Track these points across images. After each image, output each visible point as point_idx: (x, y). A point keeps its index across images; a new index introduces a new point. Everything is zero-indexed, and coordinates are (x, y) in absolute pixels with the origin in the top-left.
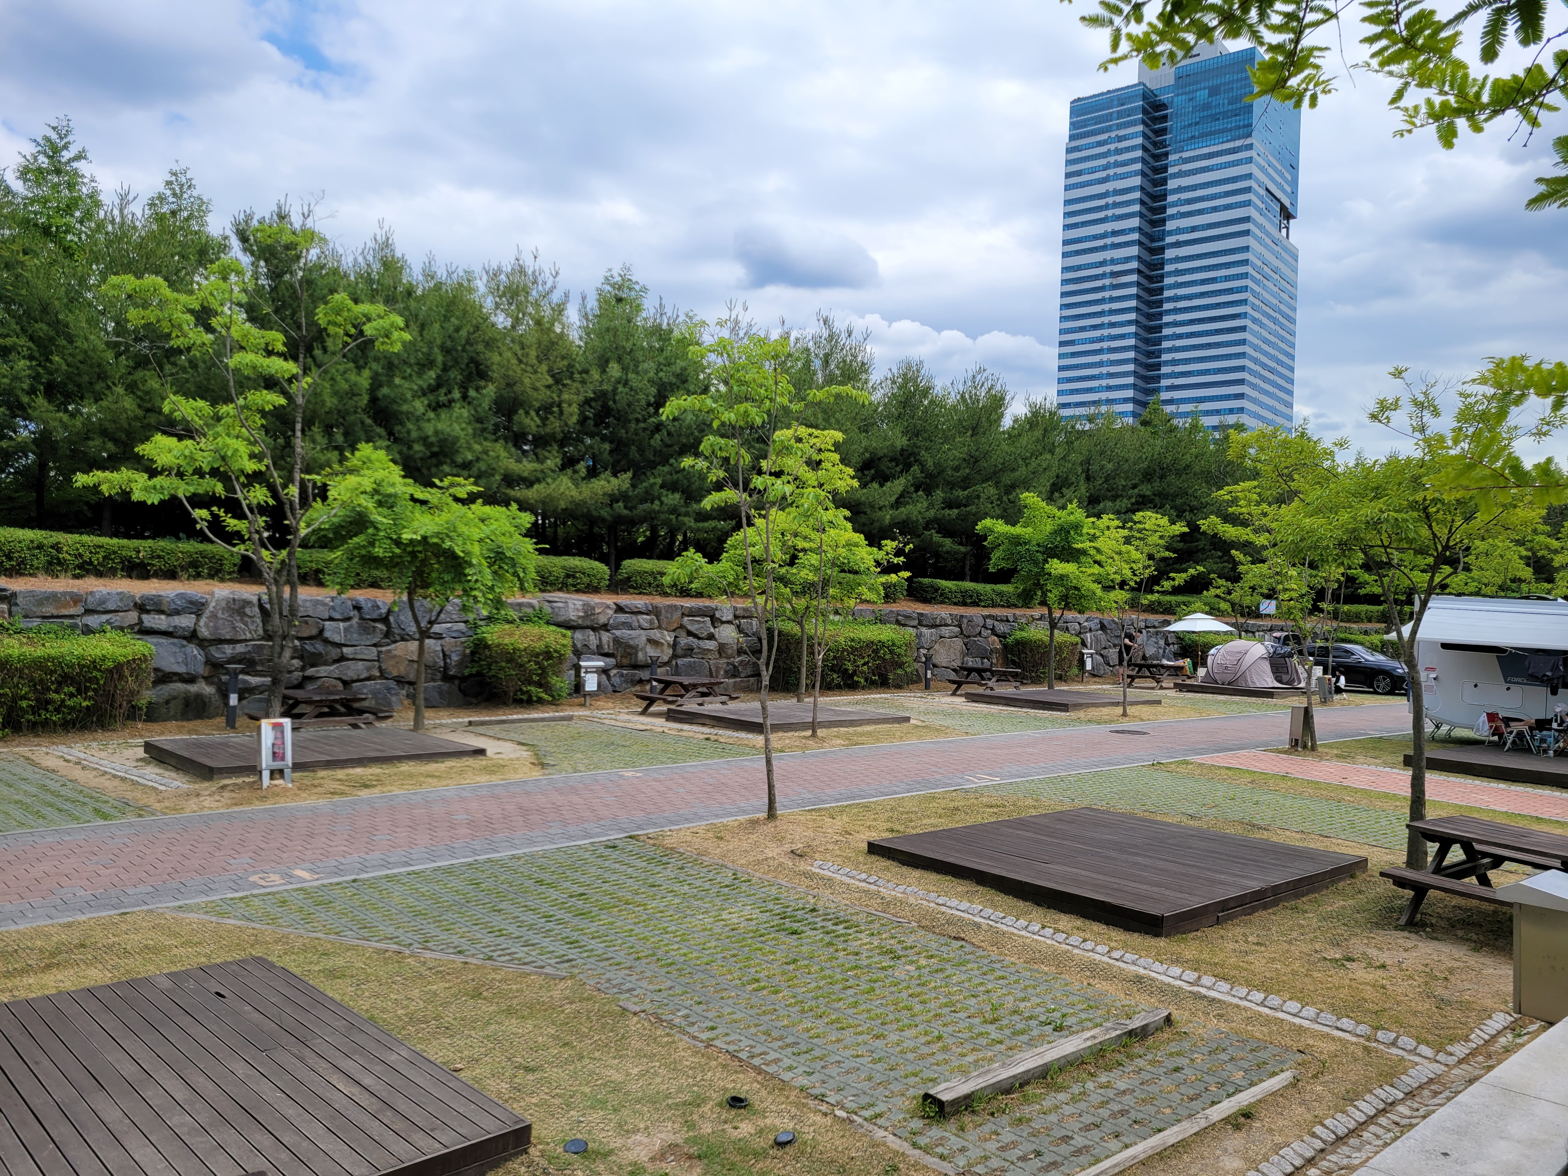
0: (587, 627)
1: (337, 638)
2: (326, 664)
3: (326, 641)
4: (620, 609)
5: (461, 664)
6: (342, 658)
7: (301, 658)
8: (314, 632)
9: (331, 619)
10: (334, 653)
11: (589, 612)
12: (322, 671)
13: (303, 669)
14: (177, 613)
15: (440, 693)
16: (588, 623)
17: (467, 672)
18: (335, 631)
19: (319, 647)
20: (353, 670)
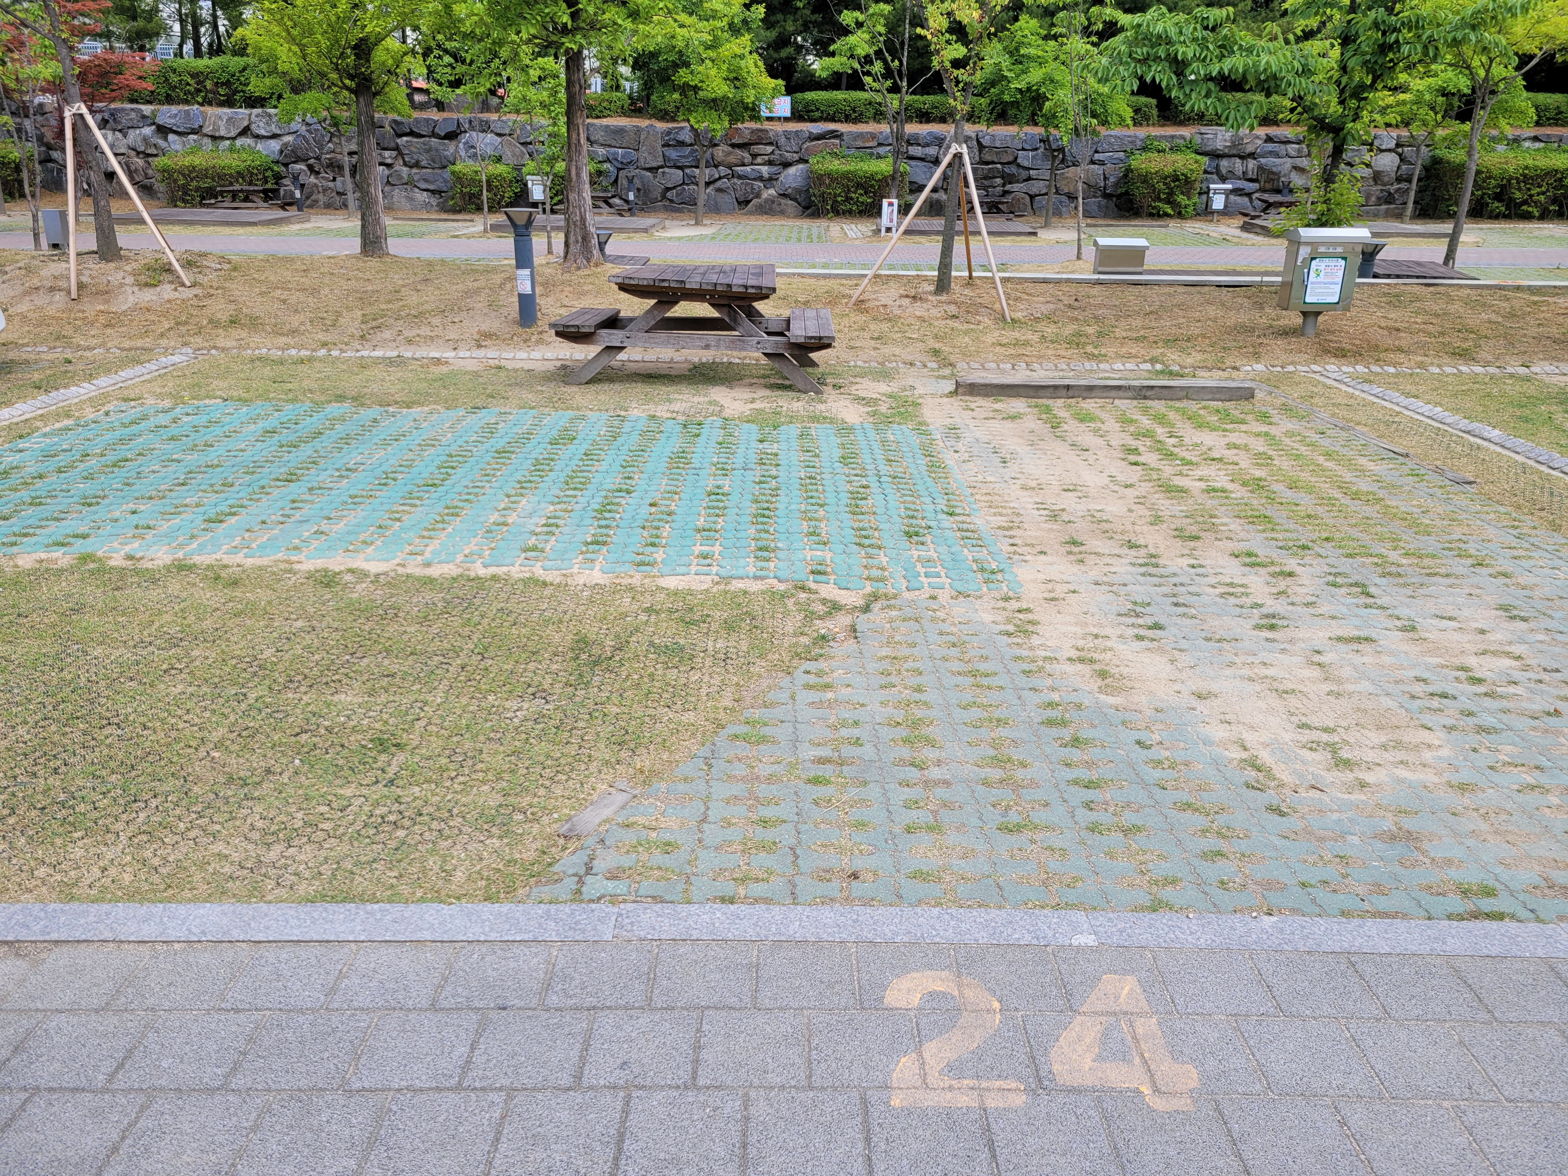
0: (1234, 156)
1: (1026, 164)
2: (1018, 182)
3: (1019, 166)
4: (1269, 139)
5: (1117, 184)
6: (1029, 179)
7: (1003, 177)
8: (1011, 159)
9: (1023, 149)
10: (1024, 174)
11: (1236, 142)
12: (1015, 187)
13: (1004, 185)
14: (928, 145)
15: (1099, 207)
16: (1235, 152)
17: (1119, 191)
18: (1025, 159)
19: (1013, 169)
20: (1037, 187)
